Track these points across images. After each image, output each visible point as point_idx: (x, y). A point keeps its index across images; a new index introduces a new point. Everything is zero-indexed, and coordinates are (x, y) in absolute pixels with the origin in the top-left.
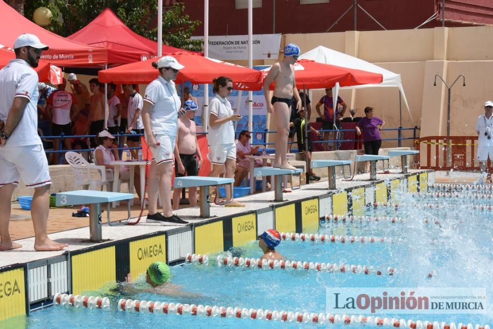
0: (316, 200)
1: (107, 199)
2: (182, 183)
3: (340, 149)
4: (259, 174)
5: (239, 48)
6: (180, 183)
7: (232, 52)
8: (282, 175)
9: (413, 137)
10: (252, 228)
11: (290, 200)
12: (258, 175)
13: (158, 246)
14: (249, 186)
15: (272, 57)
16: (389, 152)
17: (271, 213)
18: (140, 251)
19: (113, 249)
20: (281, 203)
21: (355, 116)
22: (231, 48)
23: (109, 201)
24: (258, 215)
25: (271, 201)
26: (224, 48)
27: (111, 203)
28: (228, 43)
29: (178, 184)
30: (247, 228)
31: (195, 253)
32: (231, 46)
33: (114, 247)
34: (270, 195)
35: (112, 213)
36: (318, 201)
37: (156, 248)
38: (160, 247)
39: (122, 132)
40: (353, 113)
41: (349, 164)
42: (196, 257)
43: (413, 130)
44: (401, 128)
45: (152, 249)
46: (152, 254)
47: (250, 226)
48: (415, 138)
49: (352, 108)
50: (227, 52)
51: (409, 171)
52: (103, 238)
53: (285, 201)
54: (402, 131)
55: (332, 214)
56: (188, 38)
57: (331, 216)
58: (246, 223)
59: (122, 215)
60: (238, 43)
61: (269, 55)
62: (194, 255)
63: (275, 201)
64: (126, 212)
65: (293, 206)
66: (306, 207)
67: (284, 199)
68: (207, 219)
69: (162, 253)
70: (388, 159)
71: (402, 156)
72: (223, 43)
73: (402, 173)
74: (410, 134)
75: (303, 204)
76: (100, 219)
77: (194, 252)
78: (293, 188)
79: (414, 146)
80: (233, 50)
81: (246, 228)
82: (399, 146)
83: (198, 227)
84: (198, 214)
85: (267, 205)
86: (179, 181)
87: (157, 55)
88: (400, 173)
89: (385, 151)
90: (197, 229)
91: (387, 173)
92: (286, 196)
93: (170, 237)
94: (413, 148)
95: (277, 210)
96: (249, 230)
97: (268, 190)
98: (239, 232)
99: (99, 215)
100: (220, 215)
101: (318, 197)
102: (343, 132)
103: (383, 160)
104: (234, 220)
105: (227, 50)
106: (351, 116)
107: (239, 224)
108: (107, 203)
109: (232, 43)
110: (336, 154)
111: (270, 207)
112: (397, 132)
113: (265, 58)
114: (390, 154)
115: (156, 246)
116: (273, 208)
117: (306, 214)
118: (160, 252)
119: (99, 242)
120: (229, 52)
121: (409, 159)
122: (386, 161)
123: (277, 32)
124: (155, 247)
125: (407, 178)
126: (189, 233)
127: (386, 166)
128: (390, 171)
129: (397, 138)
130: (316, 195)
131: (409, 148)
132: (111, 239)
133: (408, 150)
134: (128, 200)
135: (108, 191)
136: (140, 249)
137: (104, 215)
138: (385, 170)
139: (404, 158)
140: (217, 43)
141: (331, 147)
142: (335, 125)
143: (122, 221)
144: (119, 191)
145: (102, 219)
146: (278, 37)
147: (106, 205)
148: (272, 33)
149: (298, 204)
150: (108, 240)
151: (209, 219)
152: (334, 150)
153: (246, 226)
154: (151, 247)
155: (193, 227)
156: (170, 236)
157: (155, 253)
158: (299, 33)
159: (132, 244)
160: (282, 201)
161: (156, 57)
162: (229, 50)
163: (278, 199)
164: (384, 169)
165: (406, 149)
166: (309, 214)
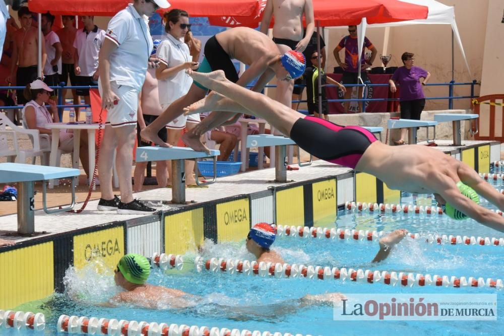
0: (333, 181)
1: (42, 175)
2: (147, 155)
3: (368, 111)
4: (254, 143)
6: (144, 155)
8: (285, 146)
9: (470, 95)
10: (245, 219)
11: (297, 180)
12: (252, 145)
13: (114, 242)
14: (239, 160)
16: (435, 116)
17: (271, 198)
18: (88, 248)
19: (50, 246)
20: (284, 184)
21: (388, 66)
23: (46, 179)
24: (253, 201)
25: (270, 182)
27: (47, 182)
29: (141, 156)
30: (237, 219)
31: (164, 253)
33: (52, 243)
34: (270, 173)
35: (49, 196)
36: (335, 182)
37: (110, 245)
38: (116, 243)
39: (63, 83)
40: (385, 61)
41: (379, 132)
42: (165, 258)
43: (470, 86)
44: (452, 82)
45: (105, 246)
46: (105, 252)
47: (241, 216)
48: (472, 96)
49: (384, 54)
51: (463, 142)
52: (37, 230)
53: (289, 182)
54: (454, 86)
55: (355, 200)
57: (353, 204)
58: (236, 211)
59: (64, 198)
62: (163, 254)
63: (276, 181)
64: (70, 195)
65: (301, 189)
66: (319, 191)
67: (288, 180)
68: (182, 206)
69: (119, 253)
70: (434, 126)
71: (454, 122)
73: (454, 145)
74: (466, 91)
75: (314, 185)
76: (32, 204)
77: (163, 251)
78: (301, 164)
79: (472, 108)
81: (235, 218)
82: (450, 107)
83: (169, 217)
84: (170, 199)
85: (265, 187)
86: (144, 152)
88: (450, 145)
89: (430, 114)
90: (167, 218)
91: (433, 145)
92: (290, 176)
93: (131, 231)
94: (470, 110)
95: (279, 194)
96: (240, 221)
97: (267, 166)
98: (227, 224)
99: (31, 199)
100: (199, 200)
101: (335, 177)
102: (371, 87)
103: (427, 127)
104: (219, 206)
106: (383, 65)
107: (227, 213)
108: (42, 181)
110: (361, 117)
111: (269, 189)
112: (448, 87)
114: (436, 118)
115: (110, 241)
116: (273, 191)
117: (319, 200)
118: (117, 250)
119: (31, 236)
121: (464, 126)
122: (431, 129)
124: (110, 243)
125: (460, 152)
126: (157, 224)
127: (431, 135)
128: (436, 142)
129: (448, 96)
130: (333, 174)
131: (464, 111)
132: (47, 231)
133: (462, 114)
134: (72, 178)
135: (42, 164)
136: (89, 246)
137: (38, 198)
138: (430, 141)
139: (456, 124)
141: (354, 108)
142: (359, 77)
143: (63, 207)
144: (58, 165)
145: (35, 203)
147: (40, 184)
149: (308, 186)
150: (44, 233)
151: (185, 205)
152: (358, 112)
153: (236, 216)
154: (103, 243)
155: (163, 216)
156: (130, 229)
157: (110, 251)
159: (76, 239)
160: (285, 182)
163: (280, 179)
164: (428, 140)
165: (460, 113)
166: (323, 201)
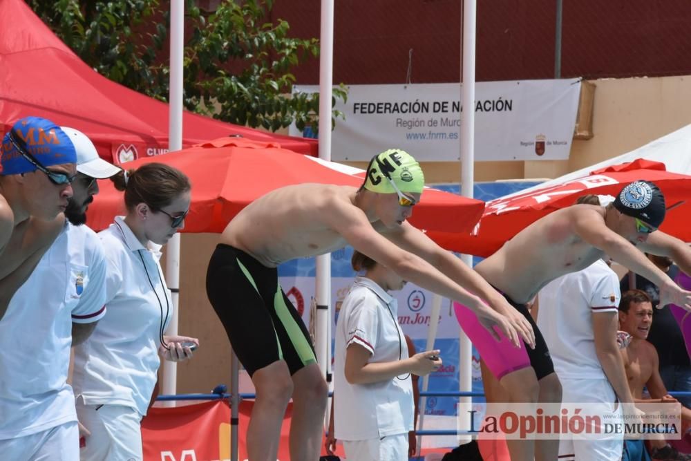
5: (445, 122)
7: (423, 136)
15: (550, 153)
22: (421, 123)
26: (400, 123)
28: (411, 108)
32: (422, 116)
50: (409, 136)
56: (285, 89)
60: (442, 107)
61: (540, 148)
72: (397, 108)
80: (425, 130)
87: (166, 147)
105: (406, 130)
109: (425, 107)
113: (529, 154)
120: (416, 136)
123: (566, 74)
140: (378, 108)
146: (569, 90)
148: (549, 75)
158: (641, 76)
161: (162, 152)
162: (415, 130)
